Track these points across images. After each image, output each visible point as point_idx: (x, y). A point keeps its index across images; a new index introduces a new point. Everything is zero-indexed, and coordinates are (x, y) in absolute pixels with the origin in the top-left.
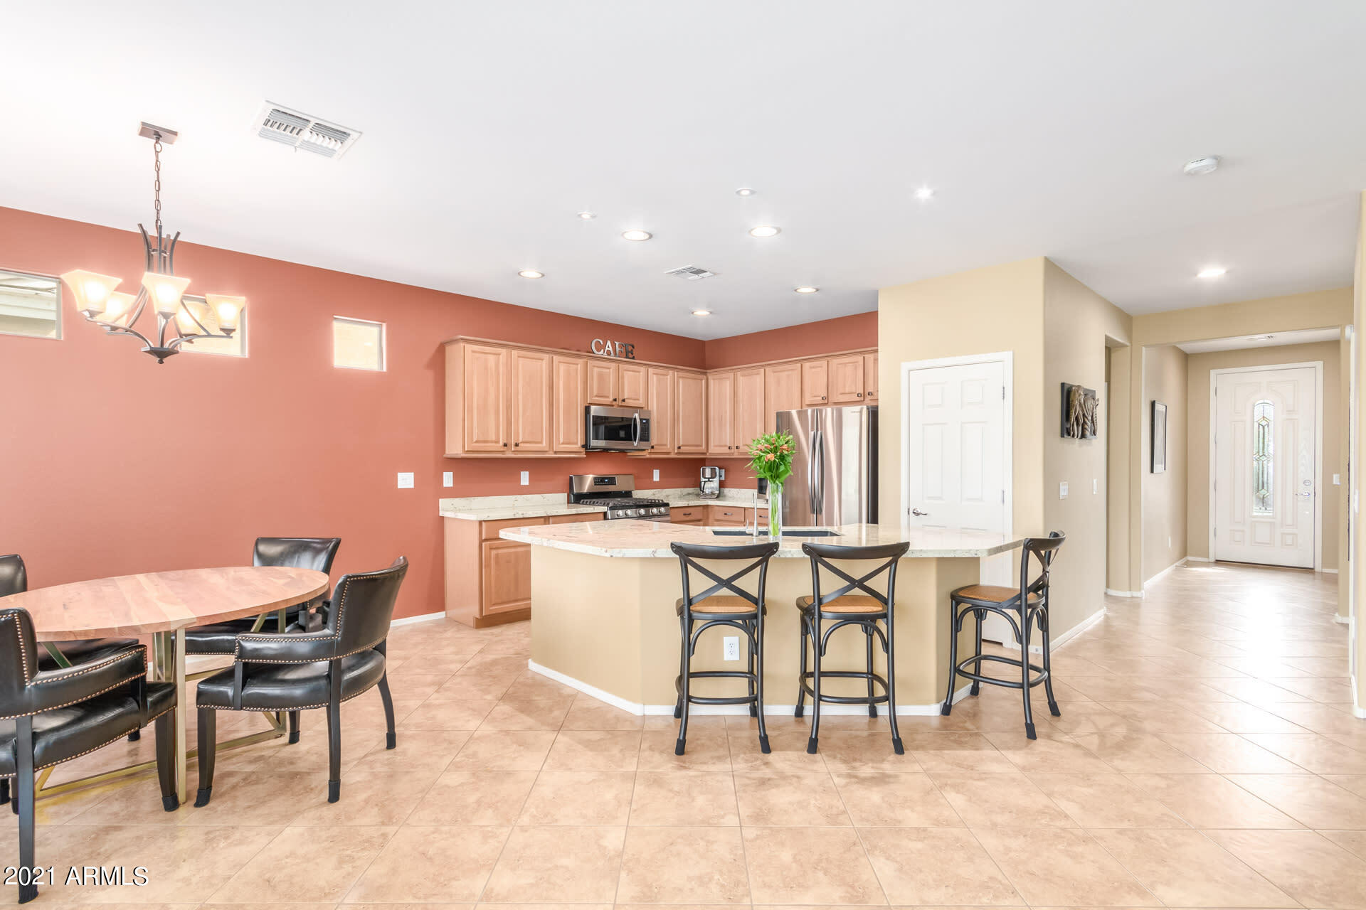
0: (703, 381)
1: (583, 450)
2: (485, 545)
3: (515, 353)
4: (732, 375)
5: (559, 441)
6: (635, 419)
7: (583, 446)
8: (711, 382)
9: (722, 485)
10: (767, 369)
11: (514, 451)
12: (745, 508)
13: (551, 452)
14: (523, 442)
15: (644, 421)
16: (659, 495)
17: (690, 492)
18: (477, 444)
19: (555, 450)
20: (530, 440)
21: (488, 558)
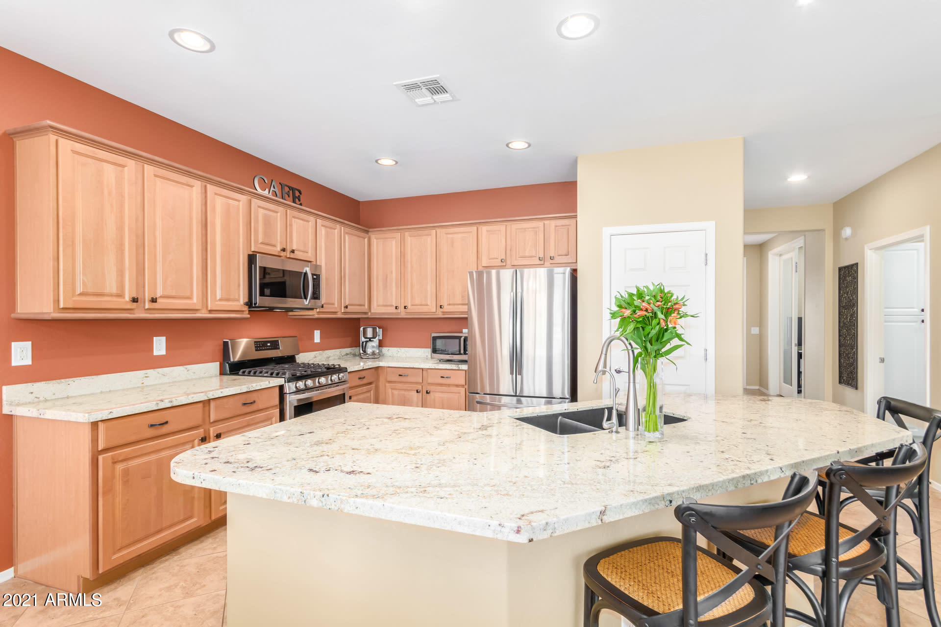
0: (366, 239)
1: (246, 308)
2: (103, 458)
3: (149, 169)
4: (398, 235)
5: (216, 297)
6: (306, 274)
7: (246, 304)
8: (374, 241)
9: (381, 344)
10: (439, 230)
11: (148, 309)
12: (422, 369)
13: (204, 311)
14: (160, 297)
15: (315, 277)
16: (320, 357)
17: (348, 352)
18: (83, 298)
19: (209, 309)
20: (174, 293)
21: (110, 480)
